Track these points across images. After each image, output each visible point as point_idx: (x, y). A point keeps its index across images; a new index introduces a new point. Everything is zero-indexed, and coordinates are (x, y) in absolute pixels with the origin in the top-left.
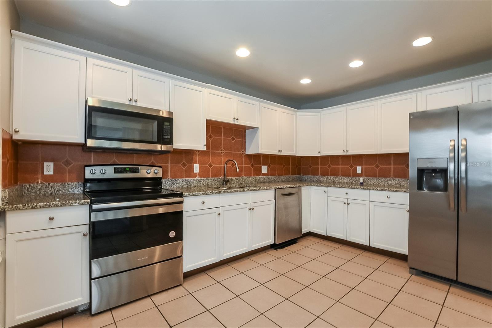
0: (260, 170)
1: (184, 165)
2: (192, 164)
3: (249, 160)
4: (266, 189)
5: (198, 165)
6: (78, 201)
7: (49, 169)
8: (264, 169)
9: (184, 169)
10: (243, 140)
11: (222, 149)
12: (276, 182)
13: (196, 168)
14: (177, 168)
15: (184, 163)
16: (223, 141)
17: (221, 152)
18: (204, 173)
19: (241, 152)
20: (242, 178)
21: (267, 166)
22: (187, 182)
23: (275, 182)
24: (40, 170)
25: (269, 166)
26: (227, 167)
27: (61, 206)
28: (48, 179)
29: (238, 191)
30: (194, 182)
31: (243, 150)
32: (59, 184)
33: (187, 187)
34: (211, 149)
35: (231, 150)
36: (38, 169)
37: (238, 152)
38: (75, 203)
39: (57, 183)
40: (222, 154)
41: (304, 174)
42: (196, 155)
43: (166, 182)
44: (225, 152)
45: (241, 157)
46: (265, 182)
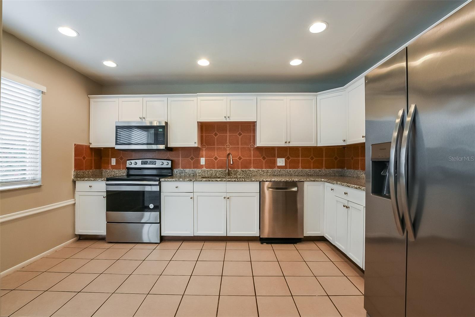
0: (275, 162)
1: (192, 159)
2: (199, 158)
3: (259, 153)
4: (244, 181)
5: (204, 158)
6: (101, 179)
7: (113, 161)
8: (281, 162)
9: (192, 162)
10: (252, 134)
11: (228, 144)
12: (297, 176)
13: (203, 161)
14: (186, 161)
15: (192, 157)
16: (229, 137)
17: (227, 147)
18: (209, 165)
19: (249, 146)
20: (250, 170)
21: (284, 159)
22: (193, 172)
23: (295, 176)
24: (110, 163)
25: (288, 158)
26: (234, 160)
27: (94, 181)
28: (113, 167)
29: (209, 181)
30: (199, 172)
31: (252, 144)
32: (117, 170)
33: (193, 176)
34: (217, 144)
35: (238, 144)
36: (109, 162)
37: (246, 146)
38: (99, 179)
39: (116, 169)
40: (228, 149)
41: (348, 168)
42: (203, 150)
43: (176, 171)
44: (230, 146)
45: (250, 150)
46: (280, 176)
